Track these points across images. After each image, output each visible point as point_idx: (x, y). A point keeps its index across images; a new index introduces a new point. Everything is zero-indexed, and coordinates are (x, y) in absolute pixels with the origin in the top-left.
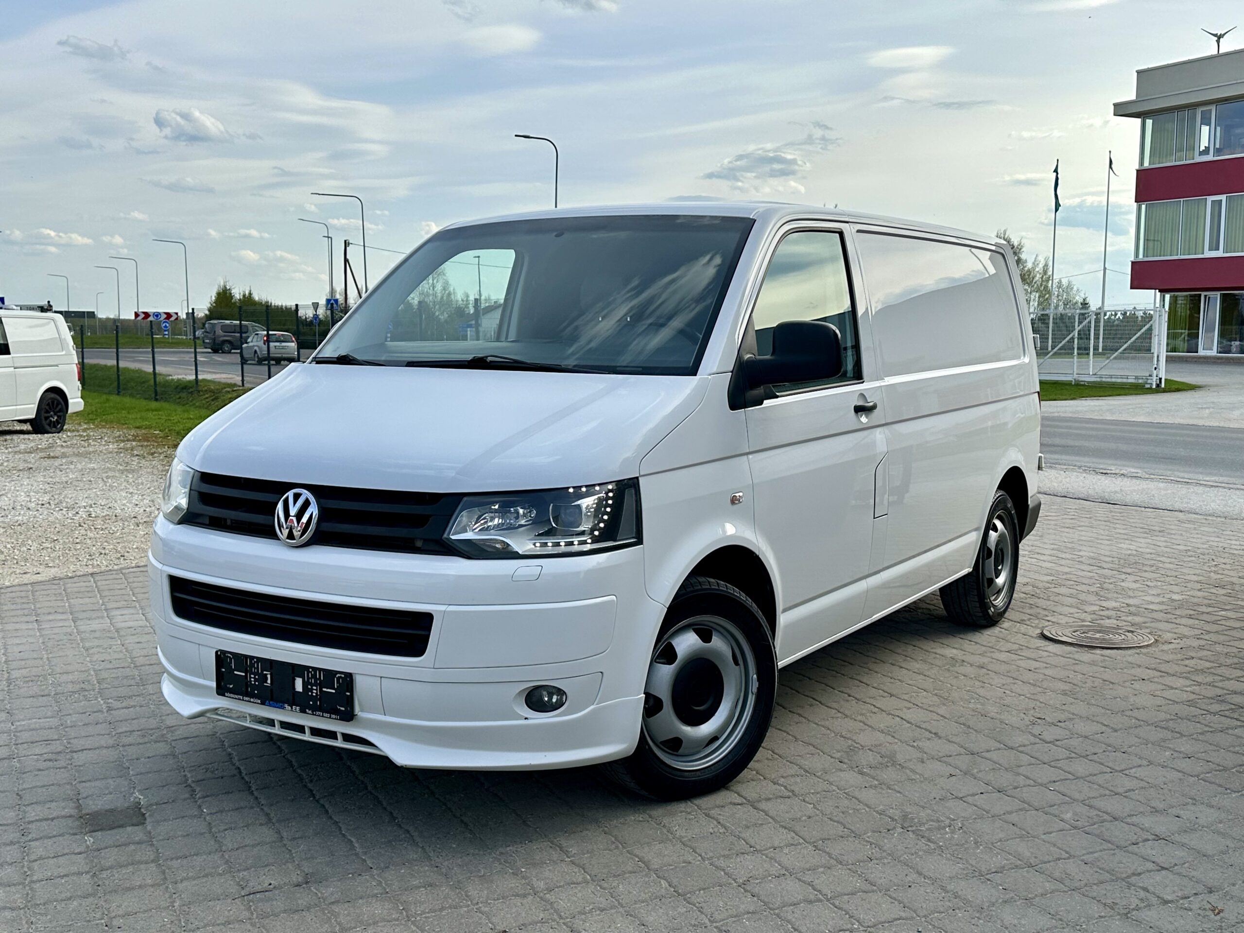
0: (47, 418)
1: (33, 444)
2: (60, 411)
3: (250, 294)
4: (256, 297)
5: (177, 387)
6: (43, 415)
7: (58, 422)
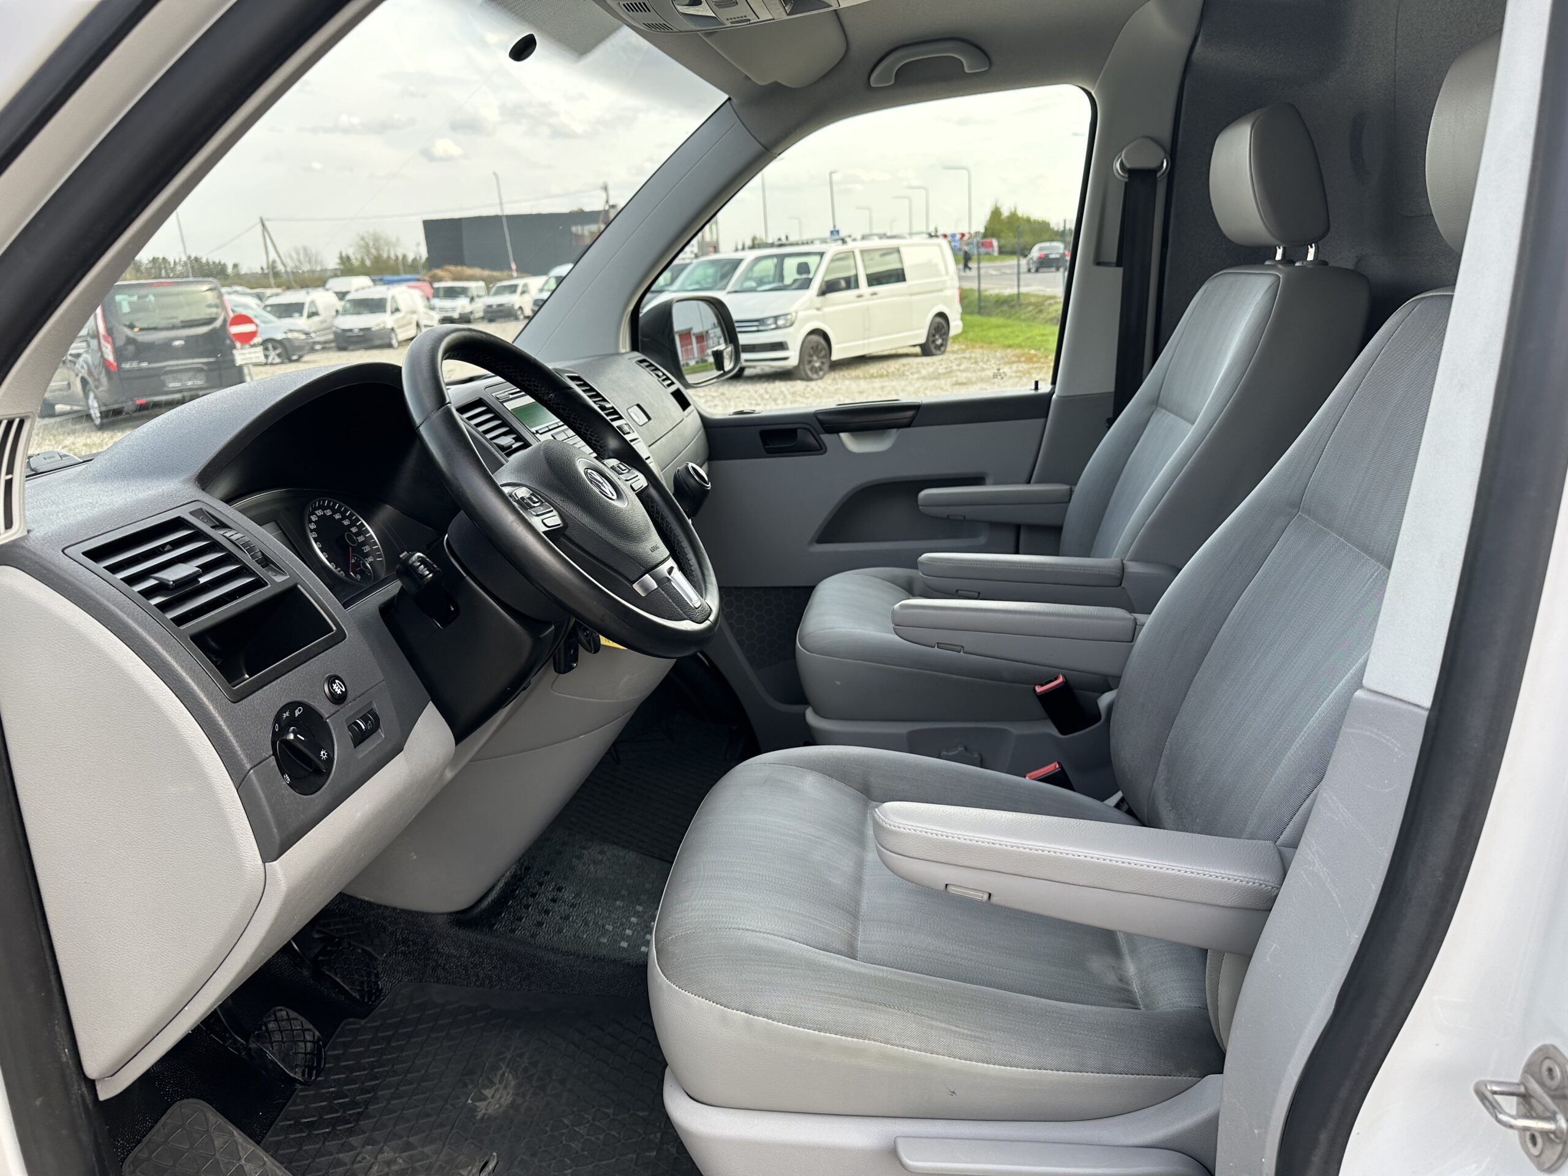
0: (934, 341)
1: (931, 370)
2: (944, 334)
3: (1015, 210)
4: (1020, 213)
5: (997, 302)
6: (931, 339)
7: (942, 345)
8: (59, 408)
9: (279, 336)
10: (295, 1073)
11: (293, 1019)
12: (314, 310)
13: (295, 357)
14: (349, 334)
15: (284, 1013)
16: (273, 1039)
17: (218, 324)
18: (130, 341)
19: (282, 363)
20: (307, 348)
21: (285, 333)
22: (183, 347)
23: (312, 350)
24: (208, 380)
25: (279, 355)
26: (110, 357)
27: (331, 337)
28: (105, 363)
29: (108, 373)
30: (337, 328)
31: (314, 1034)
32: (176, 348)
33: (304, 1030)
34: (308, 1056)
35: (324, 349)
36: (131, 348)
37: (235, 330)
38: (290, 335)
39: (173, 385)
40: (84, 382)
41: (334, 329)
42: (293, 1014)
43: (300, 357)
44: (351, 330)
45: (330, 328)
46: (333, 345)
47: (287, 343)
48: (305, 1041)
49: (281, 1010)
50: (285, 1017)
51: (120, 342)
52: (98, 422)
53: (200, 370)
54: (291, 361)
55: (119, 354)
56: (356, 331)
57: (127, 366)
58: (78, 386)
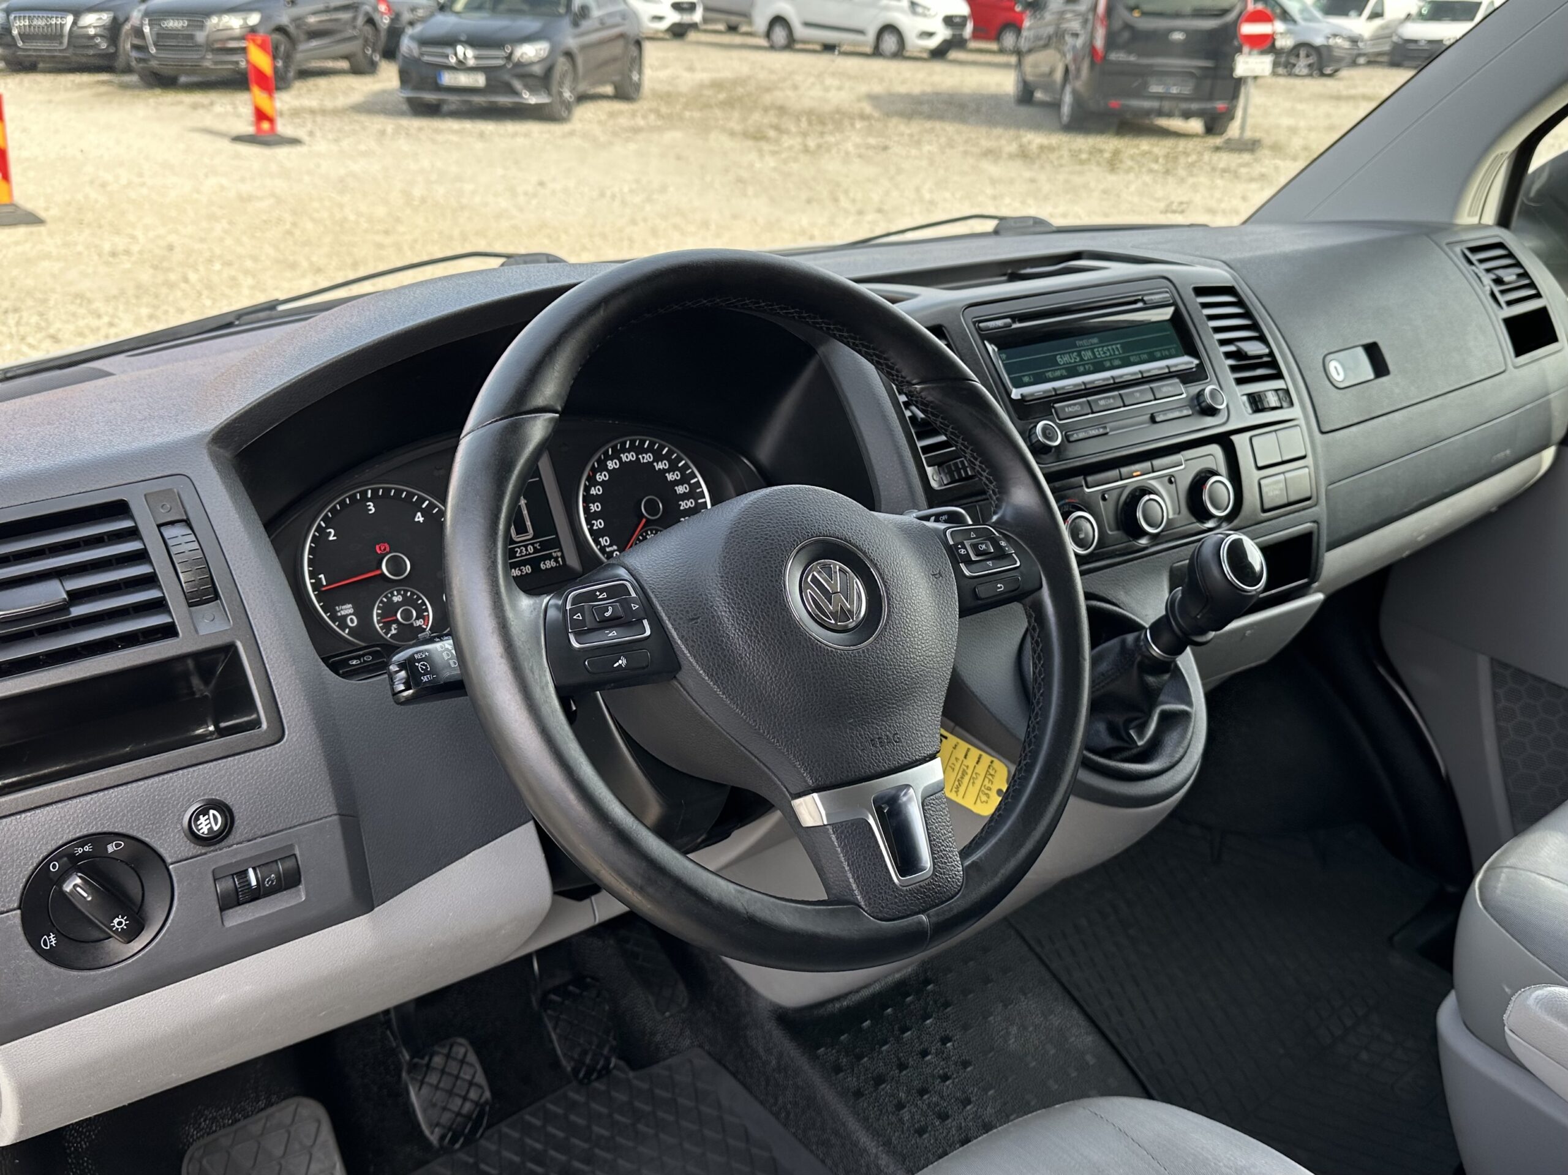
8: (1039, 95)
9: (1319, 41)
10: (432, 1133)
11: (468, 1064)
12: (1379, 10)
13: (1328, 71)
14: (1412, 46)
15: (462, 1050)
16: (427, 1080)
17: (1230, 17)
18: (1128, 26)
19: (1310, 75)
20: (1348, 60)
21: (1328, 38)
22: (1184, 43)
23: (1354, 64)
24: (1197, 88)
25: (1310, 66)
26: (1099, 43)
27: (1386, 48)
28: (1093, 51)
29: (1093, 64)
30: (1400, 37)
31: (483, 1092)
32: (1174, 43)
33: (471, 1083)
34: (459, 1119)
35: (1370, 63)
36: (1126, 35)
37: (1248, 29)
38: (1331, 42)
39: (1156, 88)
40: (1067, 70)
41: (1395, 39)
42: (472, 1058)
43: (1336, 71)
44: (1415, 41)
45: (1390, 37)
46: (1385, 59)
47: (1324, 52)
48: (465, 1098)
49: (461, 1045)
50: (460, 1056)
51: (1117, 24)
52: (1065, 119)
53: (1192, 75)
54: (1323, 75)
55: (1111, 42)
56: (1423, 43)
57: (1114, 56)
58: (1059, 75)
